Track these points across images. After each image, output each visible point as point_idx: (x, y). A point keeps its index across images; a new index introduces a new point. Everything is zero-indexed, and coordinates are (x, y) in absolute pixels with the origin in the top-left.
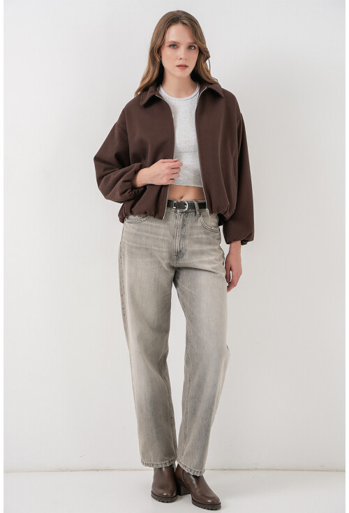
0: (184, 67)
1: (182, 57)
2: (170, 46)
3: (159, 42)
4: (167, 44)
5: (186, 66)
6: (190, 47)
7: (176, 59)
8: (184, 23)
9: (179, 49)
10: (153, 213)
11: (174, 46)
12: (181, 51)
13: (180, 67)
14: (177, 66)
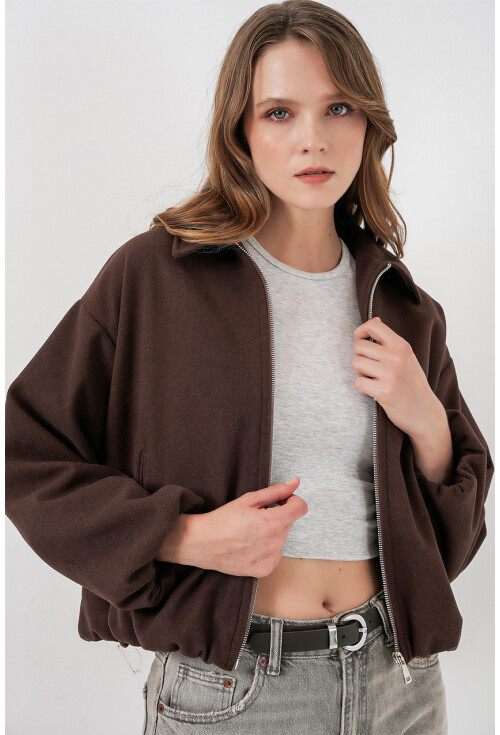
0: (319, 175)
1: (309, 145)
2: (268, 115)
3: (235, 109)
4: (258, 111)
5: (326, 173)
6: (332, 110)
7: (293, 152)
8: (301, 37)
9: (298, 121)
10: (200, 646)
11: (282, 112)
12: (305, 128)
13: (308, 178)
14: (297, 176)
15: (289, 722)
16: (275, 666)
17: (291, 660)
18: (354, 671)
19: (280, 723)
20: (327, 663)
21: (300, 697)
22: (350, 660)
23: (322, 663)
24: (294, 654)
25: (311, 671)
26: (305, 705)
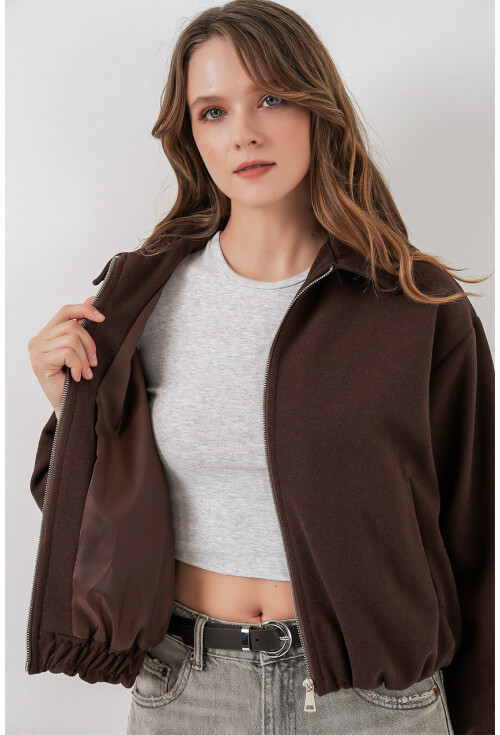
13: (245, 173)
14: (236, 172)
15: (216, 720)
16: (197, 660)
17: (215, 658)
18: (273, 681)
19: (207, 718)
20: (250, 668)
21: (223, 696)
22: (270, 669)
23: (245, 667)
24: (217, 651)
25: (233, 673)
26: (228, 705)
